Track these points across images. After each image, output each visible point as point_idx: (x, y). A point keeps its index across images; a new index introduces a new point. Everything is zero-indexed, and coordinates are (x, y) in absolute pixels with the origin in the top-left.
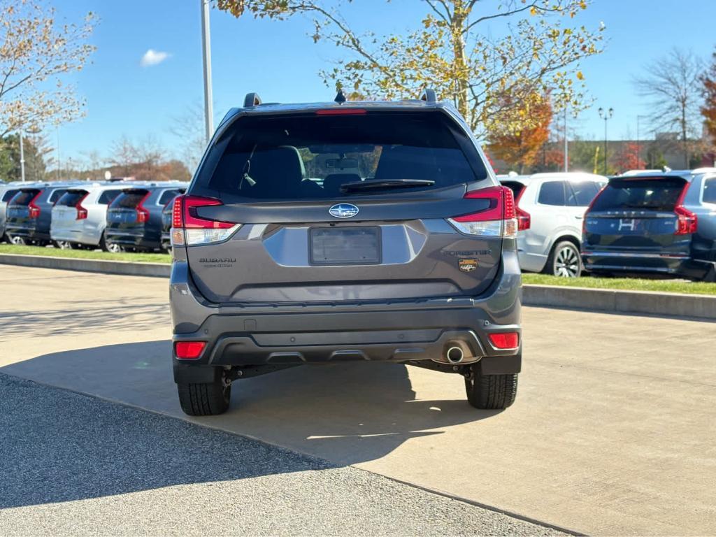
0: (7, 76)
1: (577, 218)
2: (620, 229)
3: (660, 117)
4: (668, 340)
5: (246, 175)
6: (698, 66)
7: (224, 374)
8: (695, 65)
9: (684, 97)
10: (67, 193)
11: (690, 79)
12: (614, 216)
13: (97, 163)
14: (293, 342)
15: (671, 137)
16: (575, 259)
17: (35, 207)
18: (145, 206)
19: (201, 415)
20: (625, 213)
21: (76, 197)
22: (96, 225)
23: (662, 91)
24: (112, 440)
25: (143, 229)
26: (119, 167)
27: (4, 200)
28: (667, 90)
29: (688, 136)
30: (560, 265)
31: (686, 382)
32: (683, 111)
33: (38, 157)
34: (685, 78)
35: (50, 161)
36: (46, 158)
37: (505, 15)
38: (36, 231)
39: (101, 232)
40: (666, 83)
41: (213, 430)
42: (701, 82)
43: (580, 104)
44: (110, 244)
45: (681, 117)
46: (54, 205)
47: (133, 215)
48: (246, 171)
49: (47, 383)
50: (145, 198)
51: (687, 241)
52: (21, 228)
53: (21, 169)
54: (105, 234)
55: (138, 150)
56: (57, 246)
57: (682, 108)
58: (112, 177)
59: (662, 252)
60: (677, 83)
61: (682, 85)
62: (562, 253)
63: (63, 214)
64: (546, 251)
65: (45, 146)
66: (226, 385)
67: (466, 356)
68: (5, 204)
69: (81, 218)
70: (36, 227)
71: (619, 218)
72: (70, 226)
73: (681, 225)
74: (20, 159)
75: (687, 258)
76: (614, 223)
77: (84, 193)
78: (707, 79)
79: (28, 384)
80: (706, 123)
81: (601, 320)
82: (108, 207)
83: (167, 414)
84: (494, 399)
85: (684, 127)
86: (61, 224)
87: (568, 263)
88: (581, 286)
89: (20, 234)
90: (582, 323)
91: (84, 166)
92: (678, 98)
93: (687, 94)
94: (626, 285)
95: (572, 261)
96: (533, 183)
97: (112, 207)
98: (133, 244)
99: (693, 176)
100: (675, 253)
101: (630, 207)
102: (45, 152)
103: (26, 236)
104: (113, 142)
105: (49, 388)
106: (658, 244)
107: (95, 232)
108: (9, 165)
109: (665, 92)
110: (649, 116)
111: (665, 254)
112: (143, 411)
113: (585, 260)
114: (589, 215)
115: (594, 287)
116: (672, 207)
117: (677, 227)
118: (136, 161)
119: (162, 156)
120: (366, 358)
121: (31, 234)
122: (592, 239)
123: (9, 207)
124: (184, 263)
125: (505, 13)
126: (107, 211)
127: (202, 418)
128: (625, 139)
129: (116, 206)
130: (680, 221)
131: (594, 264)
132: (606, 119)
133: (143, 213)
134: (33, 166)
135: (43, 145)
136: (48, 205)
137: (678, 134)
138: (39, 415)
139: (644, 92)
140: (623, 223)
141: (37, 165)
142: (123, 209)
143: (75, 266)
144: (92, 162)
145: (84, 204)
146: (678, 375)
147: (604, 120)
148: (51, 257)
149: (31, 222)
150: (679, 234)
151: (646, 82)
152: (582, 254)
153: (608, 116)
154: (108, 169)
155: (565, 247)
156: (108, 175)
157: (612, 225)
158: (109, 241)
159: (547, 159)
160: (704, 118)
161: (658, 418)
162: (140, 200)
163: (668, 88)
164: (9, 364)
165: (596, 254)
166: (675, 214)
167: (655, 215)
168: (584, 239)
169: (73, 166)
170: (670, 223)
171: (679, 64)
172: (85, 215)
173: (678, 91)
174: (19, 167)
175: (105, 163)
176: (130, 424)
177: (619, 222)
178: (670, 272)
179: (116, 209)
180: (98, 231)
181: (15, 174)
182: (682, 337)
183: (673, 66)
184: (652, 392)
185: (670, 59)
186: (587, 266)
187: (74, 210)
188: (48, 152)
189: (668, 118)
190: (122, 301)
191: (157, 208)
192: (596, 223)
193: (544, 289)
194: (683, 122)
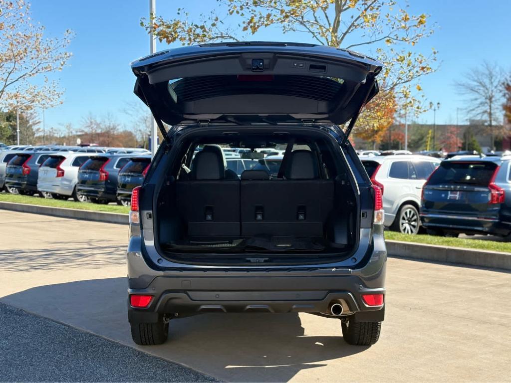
0: (9, 74)
1: (417, 188)
2: (448, 198)
3: (473, 110)
4: (487, 289)
5: (184, 164)
6: (501, 74)
7: (165, 315)
8: (499, 73)
9: (491, 96)
10: (50, 158)
11: (495, 84)
12: (444, 189)
13: (71, 132)
14: (218, 298)
15: (481, 124)
16: (415, 217)
17: (27, 167)
18: (106, 169)
19: (147, 344)
20: (452, 187)
21: (56, 161)
22: (70, 181)
23: (475, 91)
24: (81, 365)
25: (104, 186)
26: (86, 134)
27: (5, 161)
28: (478, 91)
29: (494, 123)
30: (404, 221)
31: (502, 325)
32: (490, 106)
33: (29, 127)
34: (492, 83)
35: (38, 130)
36: (35, 128)
37: (368, 43)
38: (27, 184)
39: (73, 186)
40: (478, 86)
41: (156, 358)
42: (503, 86)
43: (421, 108)
44: (79, 195)
45: (489, 111)
46: (40, 166)
47: (97, 175)
48: (184, 162)
49: (35, 312)
50: (106, 163)
51: (497, 208)
52: (17, 181)
53: (17, 135)
54: (77, 188)
55: (100, 123)
56: (41, 196)
57: (489, 104)
58: (82, 142)
59: (479, 216)
60: (486, 86)
61: (489, 88)
62: (406, 213)
63: (46, 173)
64: (394, 211)
65: (35, 120)
66: (166, 322)
67: (345, 310)
68: (6, 164)
69: (60, 176)
70: (28, 181)
71: (449, 190)
72: (51, 182)
73: (493, 196)
74: (17, 129)
75: (497, 221)
76: (444, 193)
77: (62, 158)
78: (508, 85)
79: (20, 313)
80: (506, 116)
81: (438, 270)
82: (79, 169)
83: (122, 343)
84: (363, 339)
85: (490, 117)
86: (44, 180)
87: (410, 220)
88: (421, 242)
89: (15, 186)
90: (423, 272)
91: (62, 133)
92: (487, 97)
93: (493, 94)
94: (454, 243)
95: (413, 219)
96: (386, 163)
97: (83, 169)
98: (97, 196)
99: (502, 162)
100: (488, 217)
101: (456, 183)
102: (35, 124)
103: (20, 188)
104: (83, 118)
105: (36, 316)
106: (477, 210)
107: (70, 187)
108: (8, 132)
109: (477, 92)
110: (466, 109)
111: (481, 217)
112: (104, 339)
113: (422, 219)
114: (426, 187)
115: (431, 244)
116: (486, 183)
117: (490, 198)
118: (99, 131)
119: (117, 128)
120: (272, 311)
121: (23, 187)
122: (428, 204)
123: (8, 166)
124: (138, 237)
125: (368, 42)
126: (79, 172)
127: (147, 347)
128: (448, 123)
129: (85, 168)
130: (492, 194)
131: (429, 222)
132: (435, 110)
133: (104, 174)
134: (26, 134)
135: (33, 119)
136: (37, 166)
137: (486, 121)
138: (27, 341)
139: (463, 92)
140: (451, 194)
141: (29, 133)
142: (90, 171)
143: (54, 213)
144: (67, 131)
145: (62, 166)
146: (496, 319)
147: (433, 111)
148: (37, 206)
149: (23, 178)
150: (491, 203)
151: (463, 85)
152: (421, 215)
153: (437, 108)
154: (79, 136)
155: (408, 209)
156: (79, 141)
157: (443, 195)
158: (79, 193)
159: (392, 137)
160: (504, 112)
161: (483, 356)
162: (103, 164)
163: (480, 89)
164: (6, 295)
165: (431, 216)
166: (489, 189)
167: (474, 189)
168: (422, 204)
169: (54, 133)
170: (485, 195)
171: (487, 72)
172: (63, 174)
173: (486, 91)
174: (16, 134)
175: (77, 132)
176: (94, 351)
177: (448, 193)
178: (484, 230)
179: (85, 171)
180: (72, 186)
181: (12, 138)
182: (497, 286)
183: (483, 74)
184: (478, 334)
185: (482, 69)
186: (424, 224)
187: (55, 170)
188: (36, 124)
189: (480, 110)
190: (89, 243)
191: (115, 171)
192: (431, 193)
193: (394, 244)
194: (490, 114)
